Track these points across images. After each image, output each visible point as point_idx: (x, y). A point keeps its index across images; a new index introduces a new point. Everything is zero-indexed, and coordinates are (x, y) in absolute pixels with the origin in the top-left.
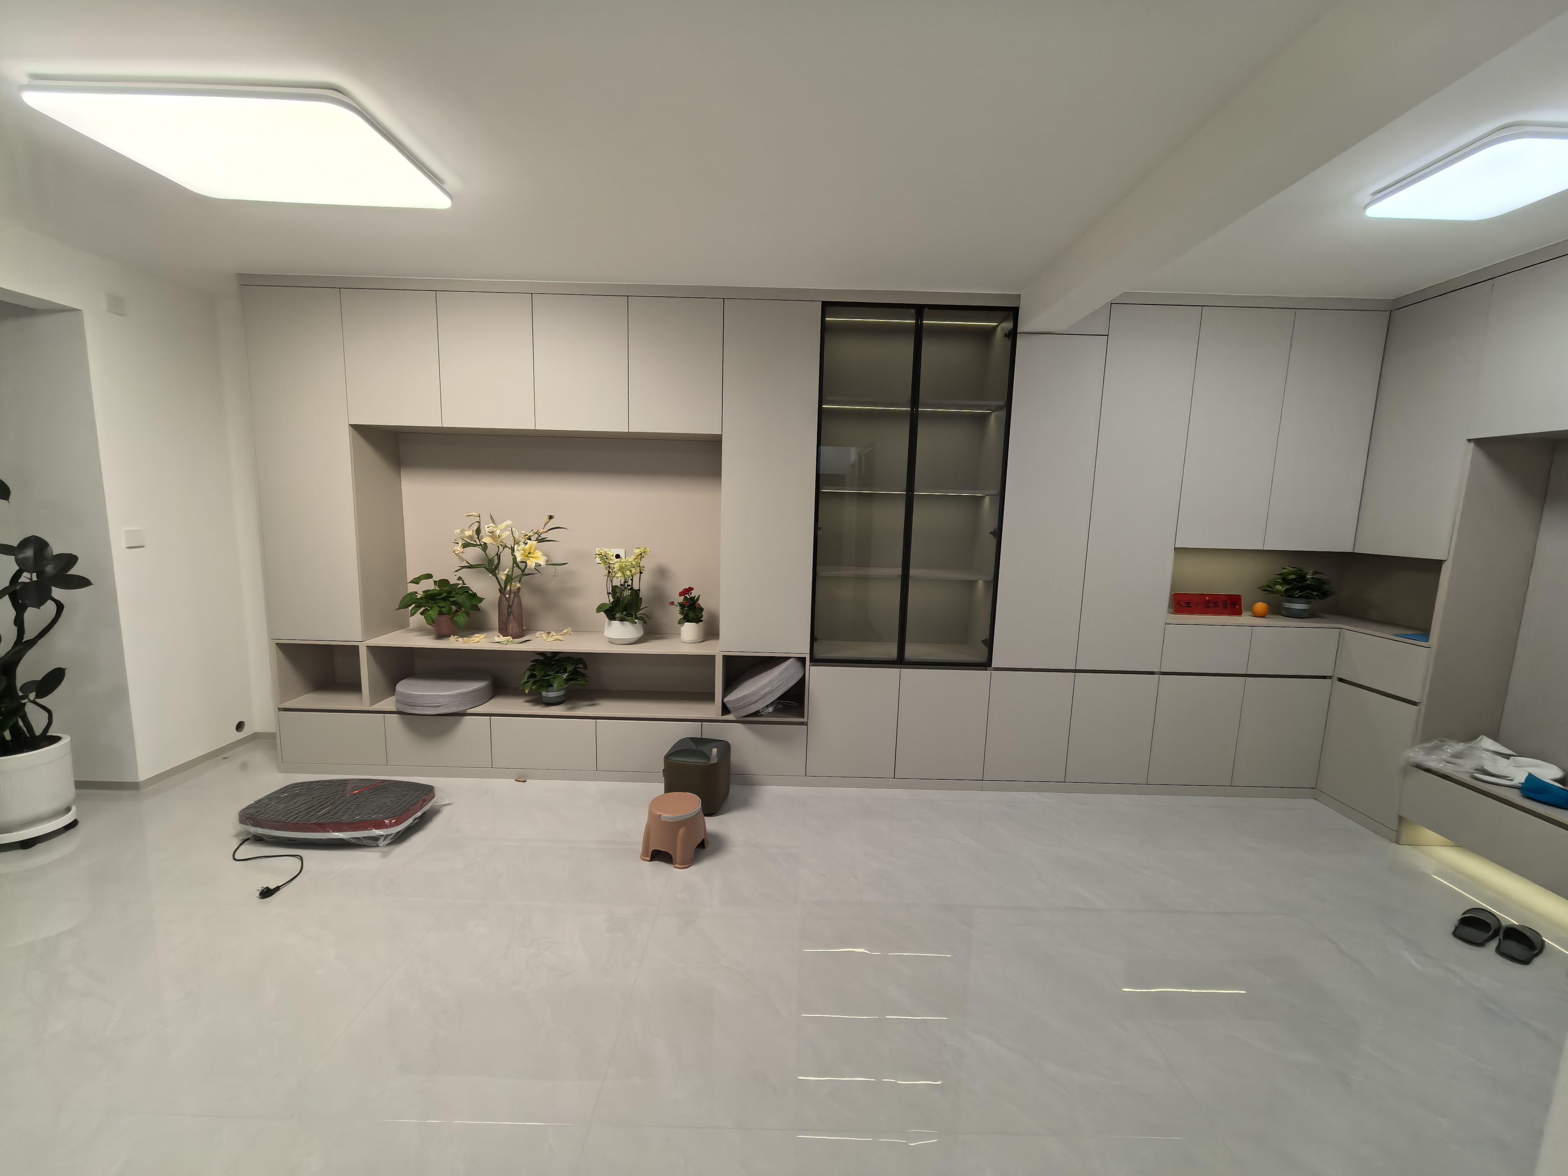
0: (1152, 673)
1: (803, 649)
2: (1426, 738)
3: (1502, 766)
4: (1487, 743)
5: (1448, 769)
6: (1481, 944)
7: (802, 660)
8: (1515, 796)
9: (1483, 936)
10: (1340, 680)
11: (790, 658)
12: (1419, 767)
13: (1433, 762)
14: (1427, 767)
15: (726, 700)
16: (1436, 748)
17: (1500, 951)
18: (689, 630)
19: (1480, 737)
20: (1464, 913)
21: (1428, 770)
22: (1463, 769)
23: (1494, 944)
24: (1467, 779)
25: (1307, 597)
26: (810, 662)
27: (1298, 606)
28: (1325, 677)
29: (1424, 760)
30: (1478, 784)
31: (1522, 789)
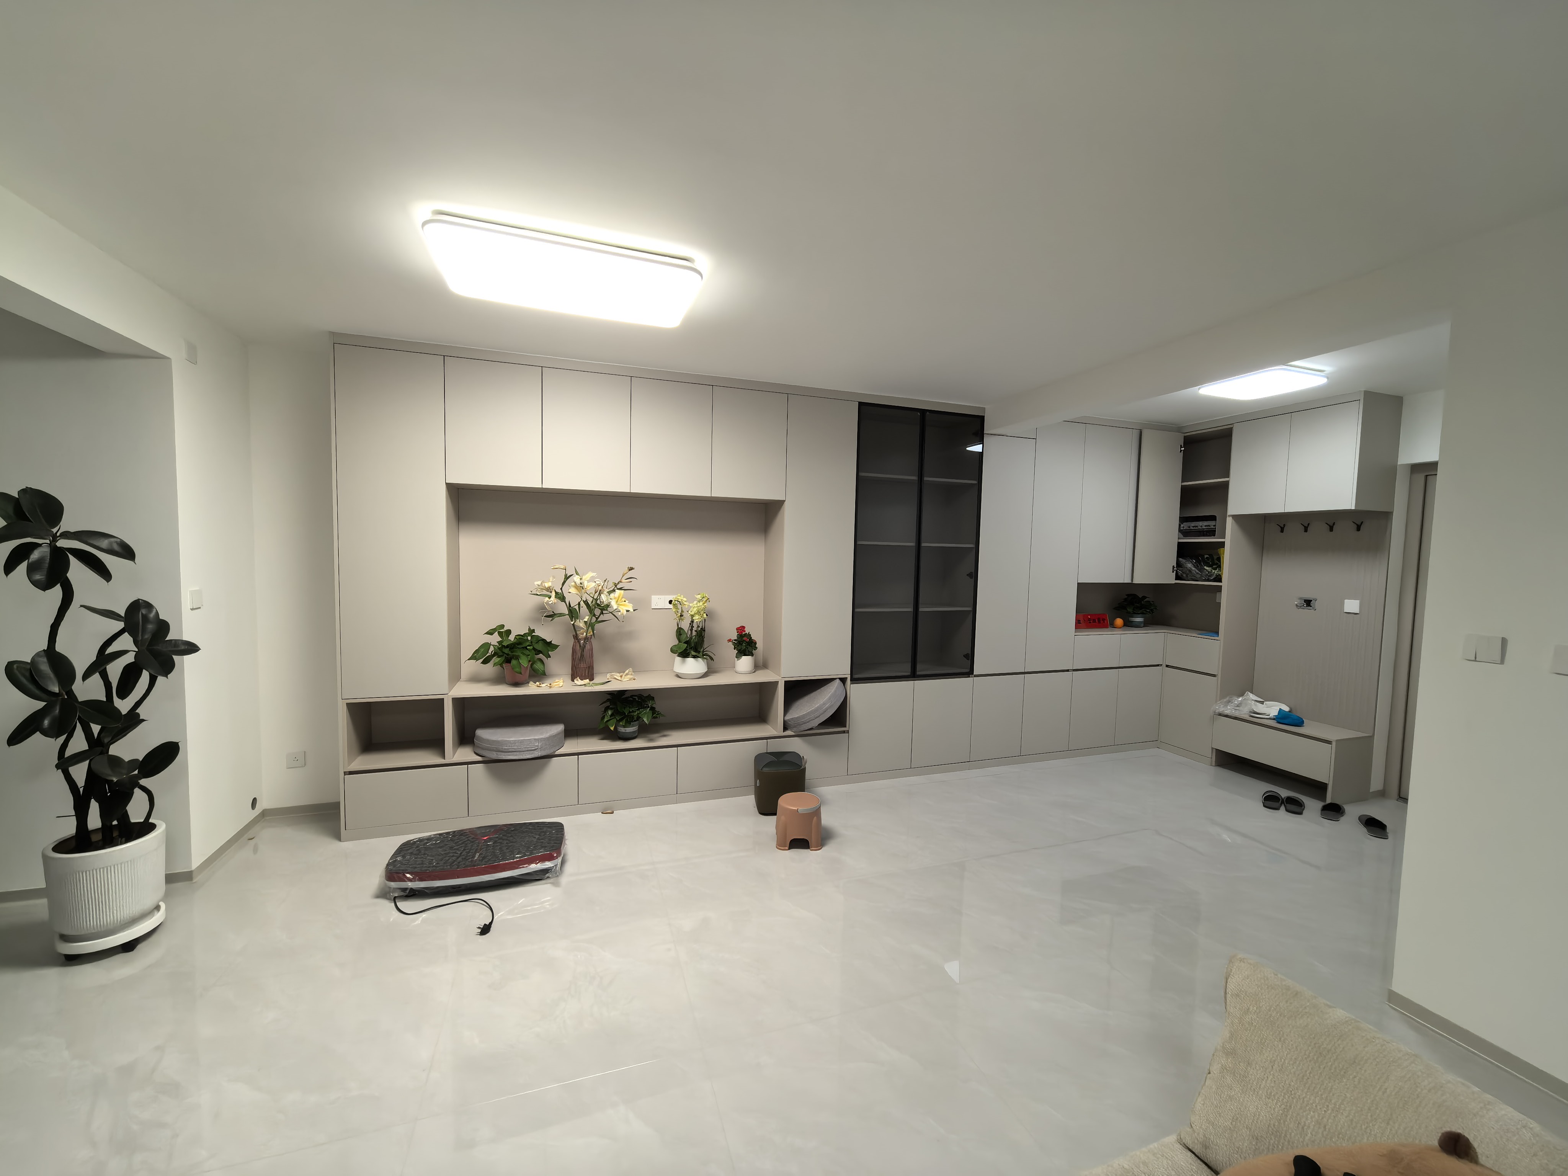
0: (1068, 671)
1: (845, 670)
2: (1222, 697)
3: (1260, 708)
4: (1252, 696)
5: (1236, 714)
6: (1277, 809)
7: (843, 680)
8: (1273, 723)
9: (1276, 805)
10: (1167, 666)
11: (836, 679)
12: (1220, 715)
13: (1229, 710)
14: (1226, 714)
15: (787, 718)
16: (1229, 702)
17: (1287, 810)
18: (745, 663)
19: (1246, 693)
20: (1264, 795)
21: (1227, 716)
22: (1244, 712)
23: (1283, 808)
24: (1247, 717)
25: (1142, 613)
26: (851, 681)
27: (1139, 619)
28: (1158, 665)
29: (1221, 709)
30: (1254, 720)
31: (1276, 719)
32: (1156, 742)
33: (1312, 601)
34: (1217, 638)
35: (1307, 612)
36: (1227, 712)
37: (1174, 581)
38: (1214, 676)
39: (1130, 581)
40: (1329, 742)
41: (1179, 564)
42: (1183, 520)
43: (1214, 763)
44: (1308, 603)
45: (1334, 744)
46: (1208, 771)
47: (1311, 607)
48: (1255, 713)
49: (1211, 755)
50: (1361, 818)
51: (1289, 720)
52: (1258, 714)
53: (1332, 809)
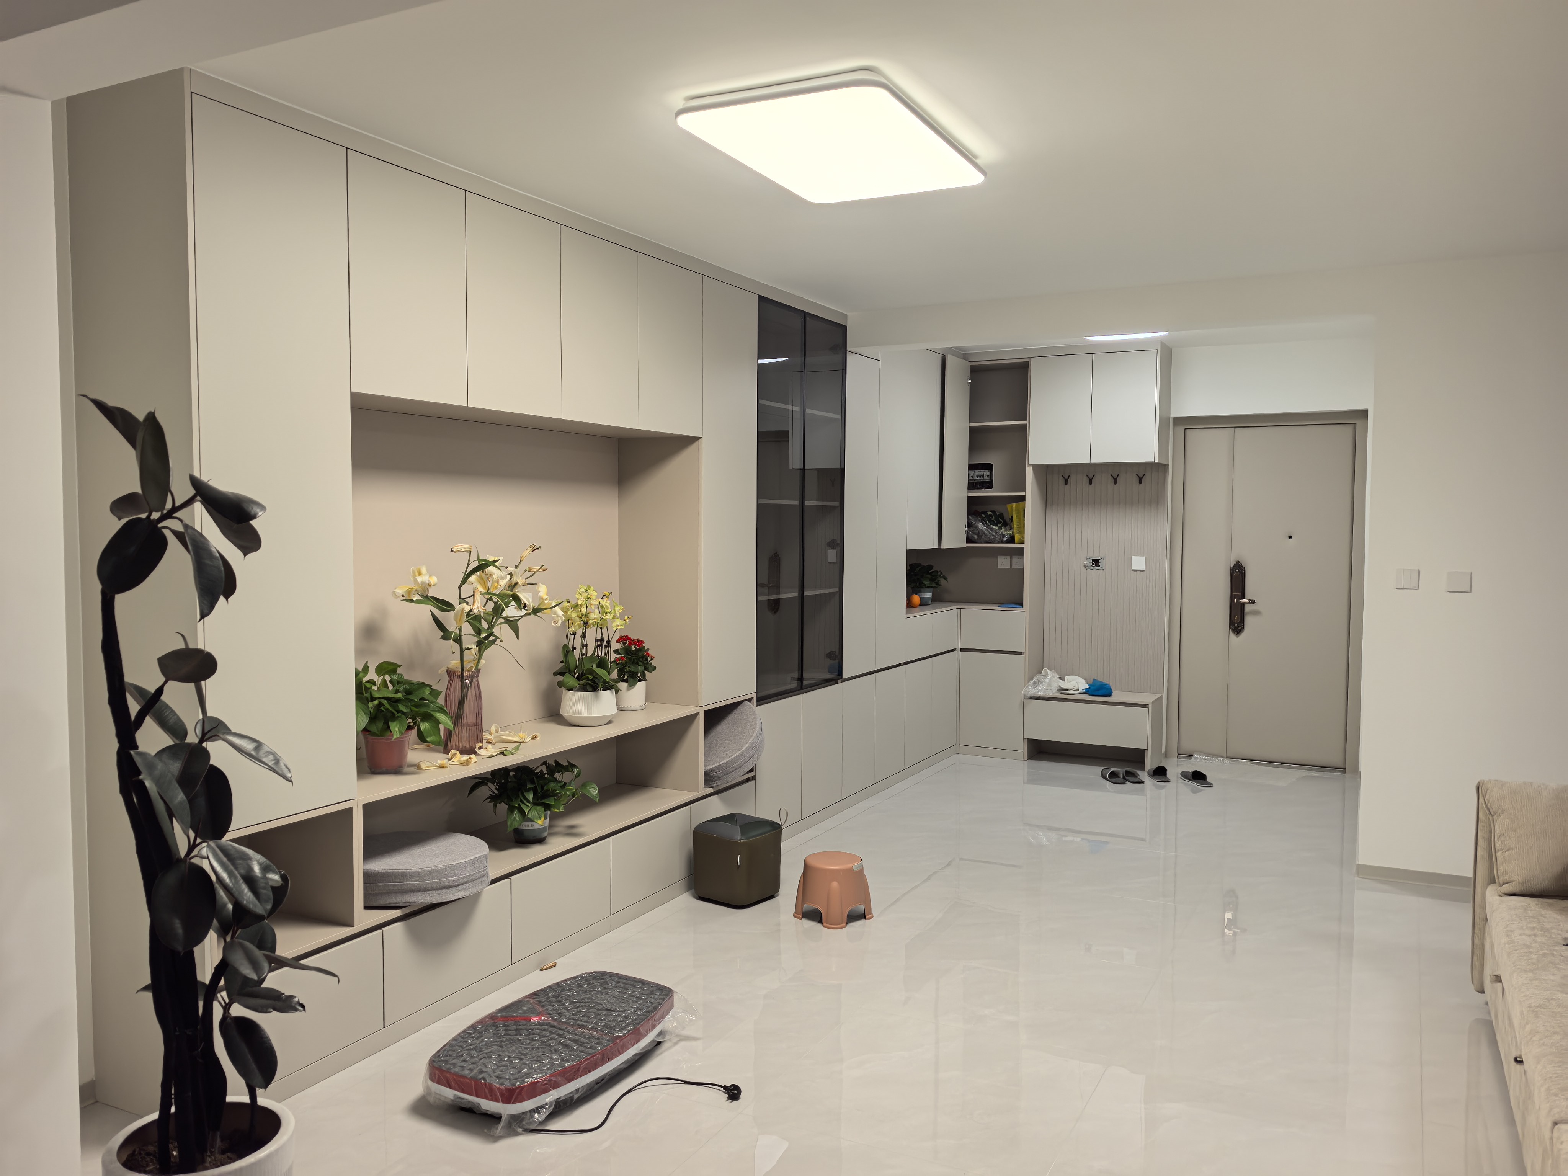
1: (752, 687)
2: (1031, 676)
3: (1066, 685)
4: (1050, 673)
5: (1048, 694)
7: (751, 701)
8: (1087, 697)
10: (962, 650)
12: (1032, 698)
13: (1040, 691)
14: (1038, 696)
19: (1044, 670)
21: (1039, 698)
22: (1053, 691)
24: (1059, 696)
25: (933, 587)
26: (756, 701)
27: (928, 595)
28: (952, 651)
29: (1033, 692)
30: (1064, 696)
31: (1087, 692)
32: (958, 747)
33: (1100, 559)
34: (1021, 609)
35: (1095, 571)
36: (1041, 694)
37: (965, 545)
38: (1021, 653)
39: (936, 546)
40: (1145, 706)
41: (969, 525)
42: (972, 467)
43: (1026, 758)
44: (1096, 562)
45: (1150, 706)
46: (1021, 766)
47: (1099, 566)
48: (1063, 690)
49: (1023, 748)
50: (1184, 775)
51: (1098, 690)
52: (1068, 690)
53: (1160, 773)
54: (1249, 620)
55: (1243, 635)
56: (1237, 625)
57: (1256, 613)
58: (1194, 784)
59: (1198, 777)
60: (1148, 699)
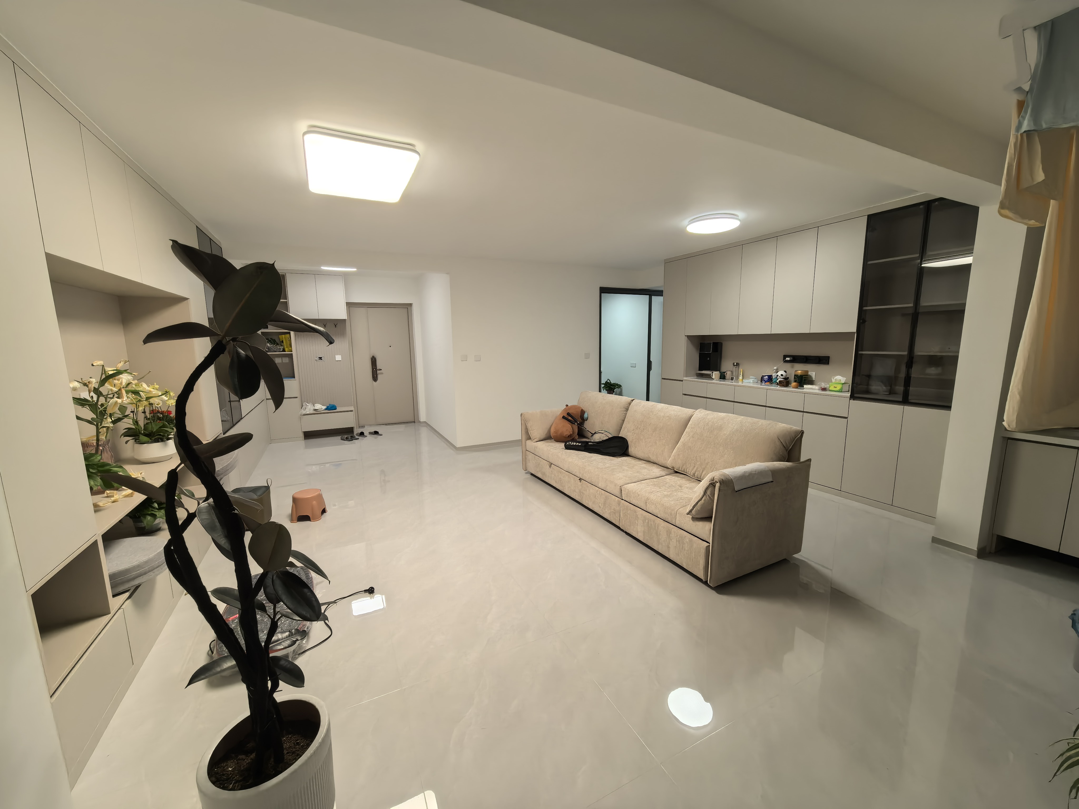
3: (315, 407)
12: (304, 415)
24: (314, 412)
29: (304, 412)
30: (316, 412)
31: (326, 409)
32: (271, 441)
33: (322, 357)
34: (294, 379)
35: (321, 362)
36: (308, 413)
38: (296, 397)
40: (351, 411)
43: (303, 439)
44: (320, 358)
45: (353, 411)
46: (301, 443)
47: (322, 360)
48: (315, 410)
49: (302, 435)
50: (370, 433)
51: (331, 408)
52: (318, 410)
53: (362, 434)
54: (379, 376)
55: (378, 381)
56: (375, 378)
57: (382, 373)
58: (375, 436)
59: (376, 433)
60: (352, 408)
